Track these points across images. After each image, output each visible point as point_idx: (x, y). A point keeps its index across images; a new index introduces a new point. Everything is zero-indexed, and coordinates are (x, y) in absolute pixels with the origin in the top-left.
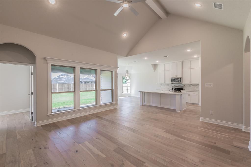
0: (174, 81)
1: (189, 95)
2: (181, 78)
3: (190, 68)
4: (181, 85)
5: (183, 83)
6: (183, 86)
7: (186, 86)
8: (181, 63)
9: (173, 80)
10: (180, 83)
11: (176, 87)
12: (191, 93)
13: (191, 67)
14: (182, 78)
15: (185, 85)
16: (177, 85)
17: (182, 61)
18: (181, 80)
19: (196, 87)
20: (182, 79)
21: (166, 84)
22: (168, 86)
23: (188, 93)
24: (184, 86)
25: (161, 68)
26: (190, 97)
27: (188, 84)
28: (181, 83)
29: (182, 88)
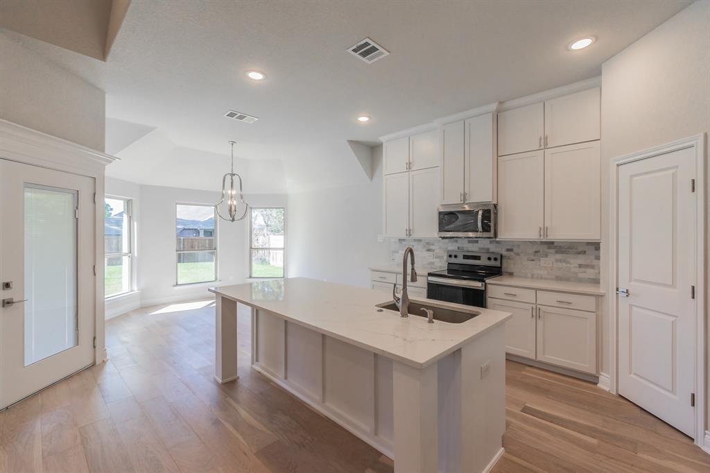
0: (452, 226)
1: (537, 313)
2: (492, 208)
3: (544, 144)
4: (493, 248)
5: (502, 236)
6: (504, 253)
7: (518, 254)
8: (488, 122)
9: (448, 219)
10: (486, 234)
11: (465, 257)
12: (544, 298)
13: (546, 138)
14: (495, 206)
15: (516, 250)
16: (473, 248)
17: (494, 107)
18: (488, 218)
19: (575, 261)
20: (496, 214)
21: (420, 240)
22: (429, 250)
23: (529, 296)
24: (508, 250)
25: (392, 159)
26: (540, 322)
27: (533, 243)
28: (491, 234)
29: (497, 264)
